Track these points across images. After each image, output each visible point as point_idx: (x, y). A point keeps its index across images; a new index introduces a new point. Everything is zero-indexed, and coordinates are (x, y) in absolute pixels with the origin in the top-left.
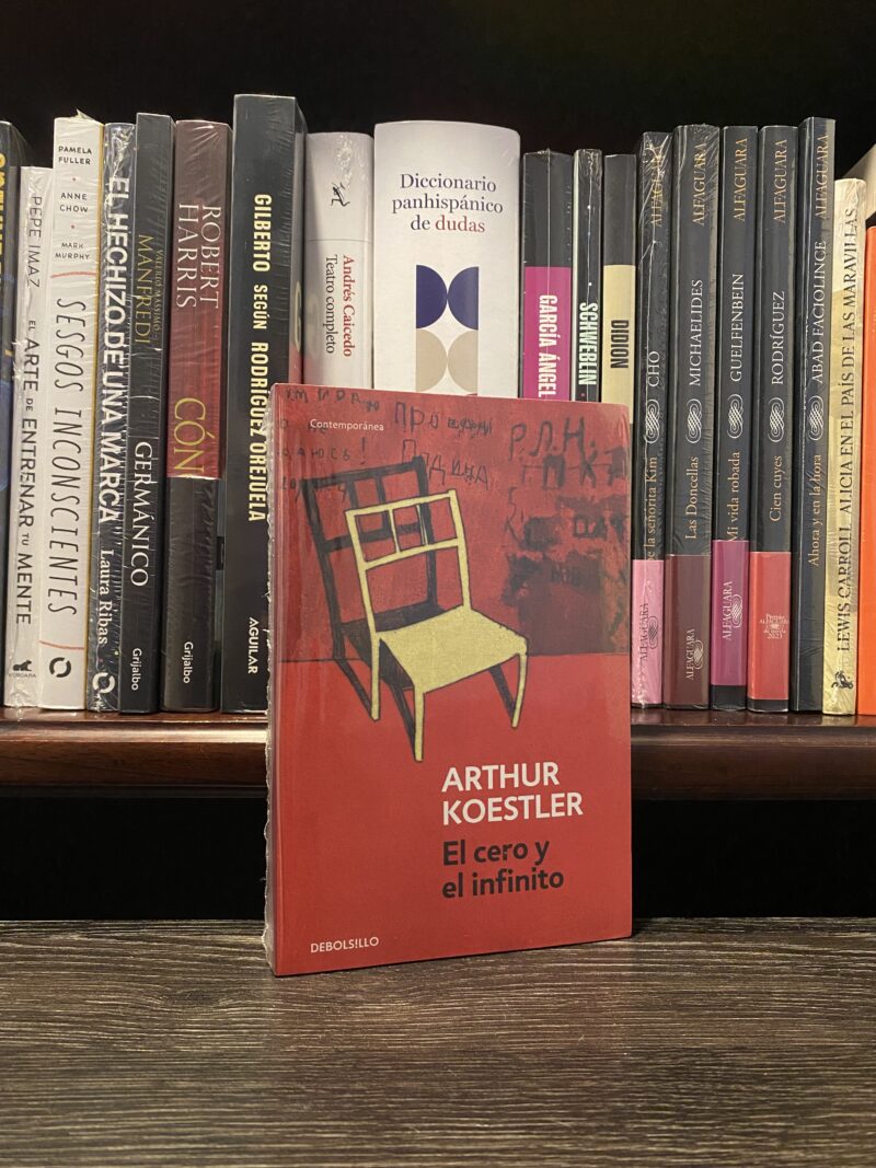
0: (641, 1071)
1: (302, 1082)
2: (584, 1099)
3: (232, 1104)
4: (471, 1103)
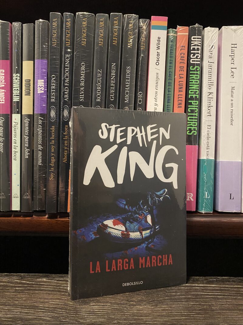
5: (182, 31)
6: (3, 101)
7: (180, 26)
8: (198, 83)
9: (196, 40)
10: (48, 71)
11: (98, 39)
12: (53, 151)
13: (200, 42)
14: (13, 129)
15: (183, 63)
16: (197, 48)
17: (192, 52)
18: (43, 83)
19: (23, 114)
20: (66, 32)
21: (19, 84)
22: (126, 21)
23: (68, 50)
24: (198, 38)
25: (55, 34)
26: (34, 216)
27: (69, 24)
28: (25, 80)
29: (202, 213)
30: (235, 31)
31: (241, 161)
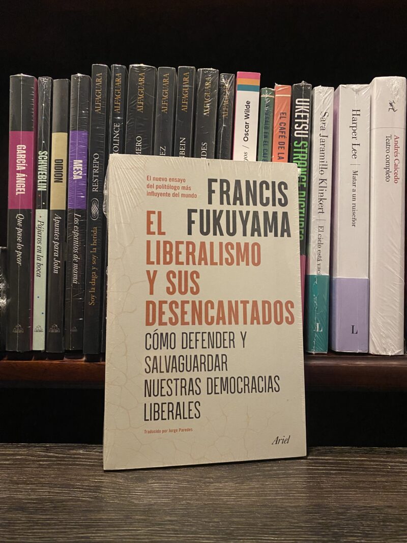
0: (344, 516)
1: (190, 517)
2: (320, 528)
3: (160, 526)
4: (268, 529)
5: (282, 92)
6: (22, 191)
7: (279, 84)
8: (305, 166)
9: (303, 104)
10: (88, 147)
11: (160, 103)
12: (94, 263)
13: (308, 107)
14: (36, 230)
15: (283, 137)
16: (304, 116)
17: (296, 120)
18: (81, 165)
19: (51, 209)
20: (114, 92)
21: (46, 165)
22: (201, 77)
23: (117, 117)
24: (305, 102)
25: (99, 94)
26: (65, 359)
27: (119, 80)
28: (56, 160)
29: (312, 354)
30: (357, 91)
31: (368, 278)
